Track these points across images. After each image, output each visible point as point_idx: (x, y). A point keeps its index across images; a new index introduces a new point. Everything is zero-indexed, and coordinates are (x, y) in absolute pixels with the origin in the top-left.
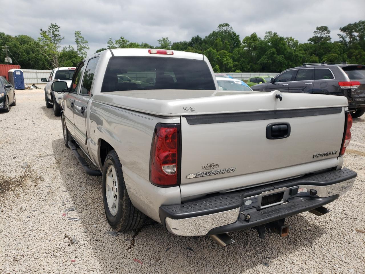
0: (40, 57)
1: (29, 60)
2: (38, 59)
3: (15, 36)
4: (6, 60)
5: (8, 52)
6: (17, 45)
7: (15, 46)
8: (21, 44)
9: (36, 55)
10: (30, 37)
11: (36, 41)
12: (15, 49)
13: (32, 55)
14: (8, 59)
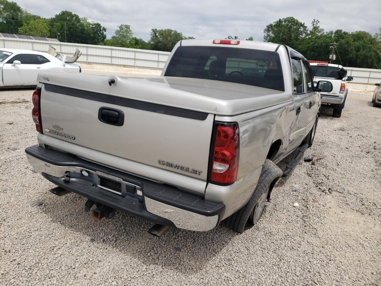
0: (369, 55)
1: (357, 57)
2: (367, 57)
3: (352, 33)
4: (330, 57)
5: (335, 48)
6: (349, 41)
7: (347, 42)
8: (355, 40)
9: (366, 53)
10: (368, 33)
11: (373, 37)
12: (346, 45)
13: (362, 52)
14: (332, 56)
